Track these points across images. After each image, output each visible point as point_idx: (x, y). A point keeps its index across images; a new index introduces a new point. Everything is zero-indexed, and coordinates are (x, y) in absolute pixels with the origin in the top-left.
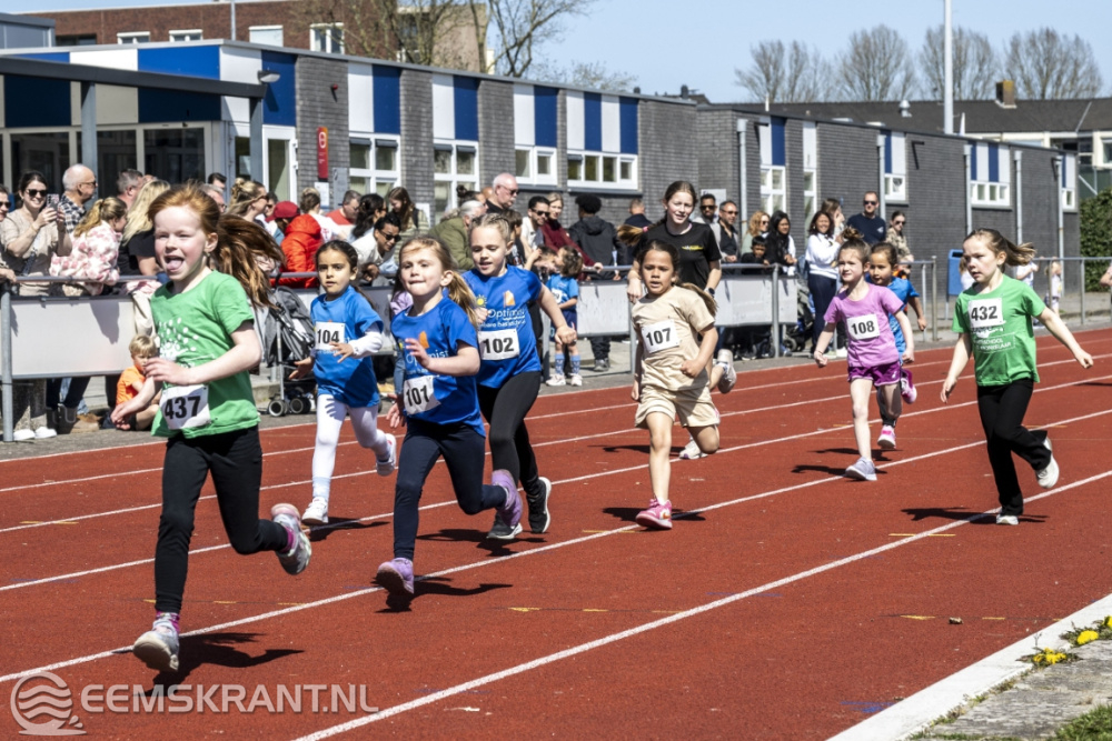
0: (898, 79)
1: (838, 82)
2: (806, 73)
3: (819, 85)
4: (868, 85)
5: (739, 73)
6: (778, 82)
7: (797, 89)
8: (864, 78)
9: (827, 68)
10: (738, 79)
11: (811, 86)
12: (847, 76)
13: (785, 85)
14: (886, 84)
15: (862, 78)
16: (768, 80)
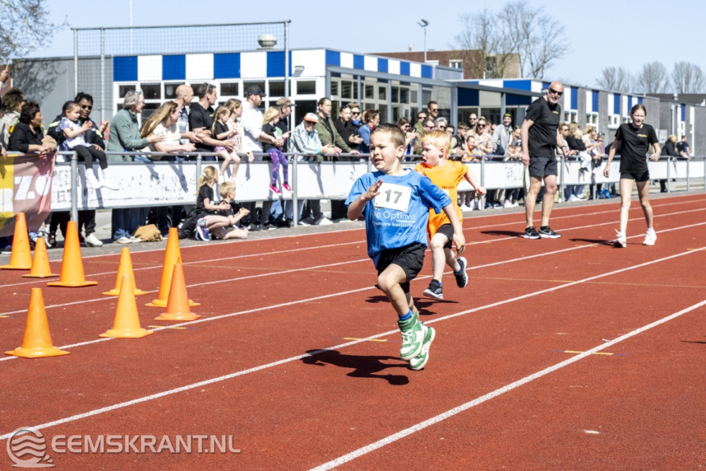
0: (662, 83)
1: (638, 84)
2: (624, 80)
3: (630, 86)
4: (650, 86)
5: (597, 80)
6: (613, 84)
7: (621, 87)
8: (649, 83)
9: (633, 78)
10: (596, 82)
11: (626, 85)
12: (641, 82)
13: (616, 85)
14: (657, 85)
15: (647, 83)
16: (609, 82)
